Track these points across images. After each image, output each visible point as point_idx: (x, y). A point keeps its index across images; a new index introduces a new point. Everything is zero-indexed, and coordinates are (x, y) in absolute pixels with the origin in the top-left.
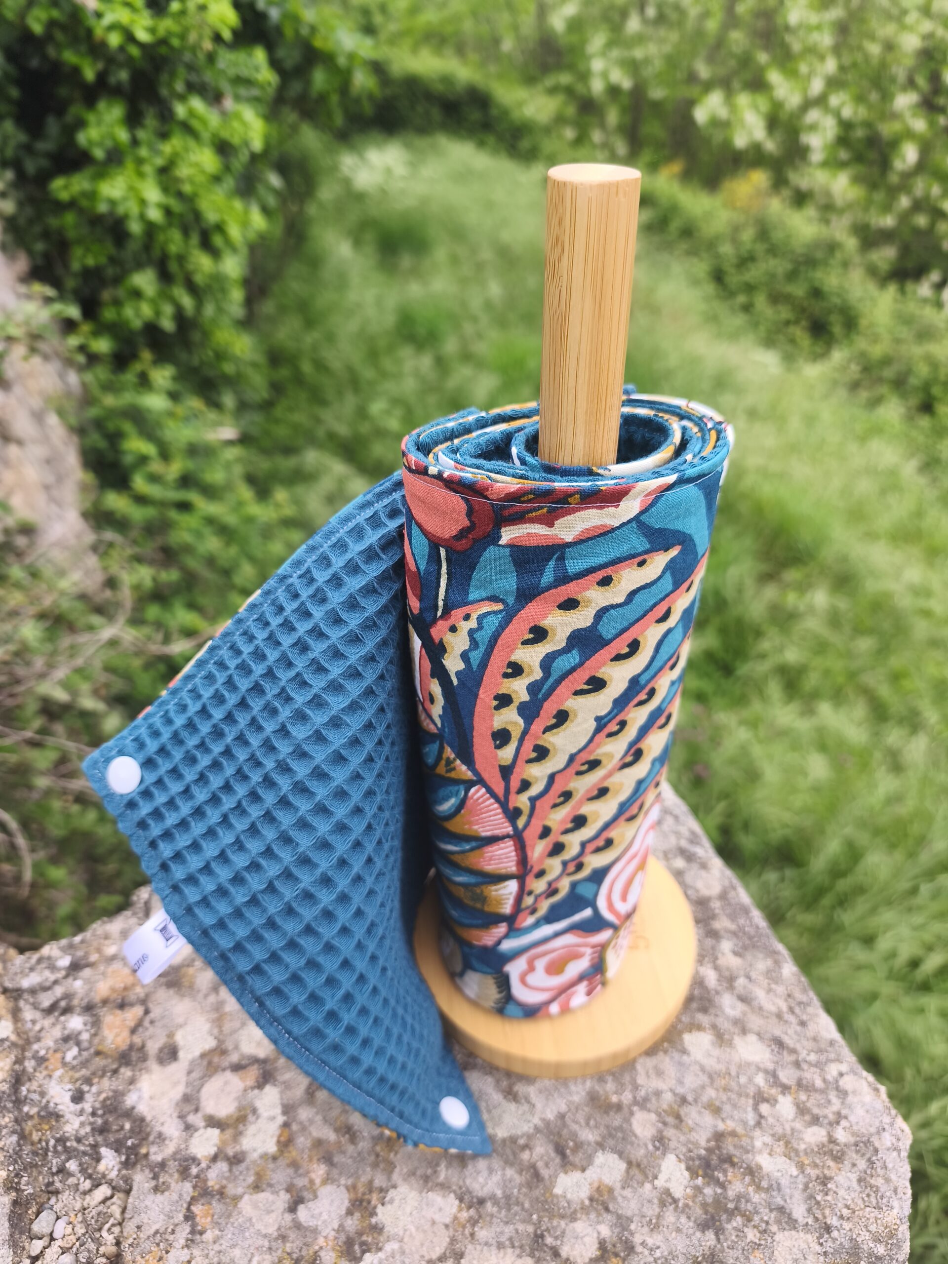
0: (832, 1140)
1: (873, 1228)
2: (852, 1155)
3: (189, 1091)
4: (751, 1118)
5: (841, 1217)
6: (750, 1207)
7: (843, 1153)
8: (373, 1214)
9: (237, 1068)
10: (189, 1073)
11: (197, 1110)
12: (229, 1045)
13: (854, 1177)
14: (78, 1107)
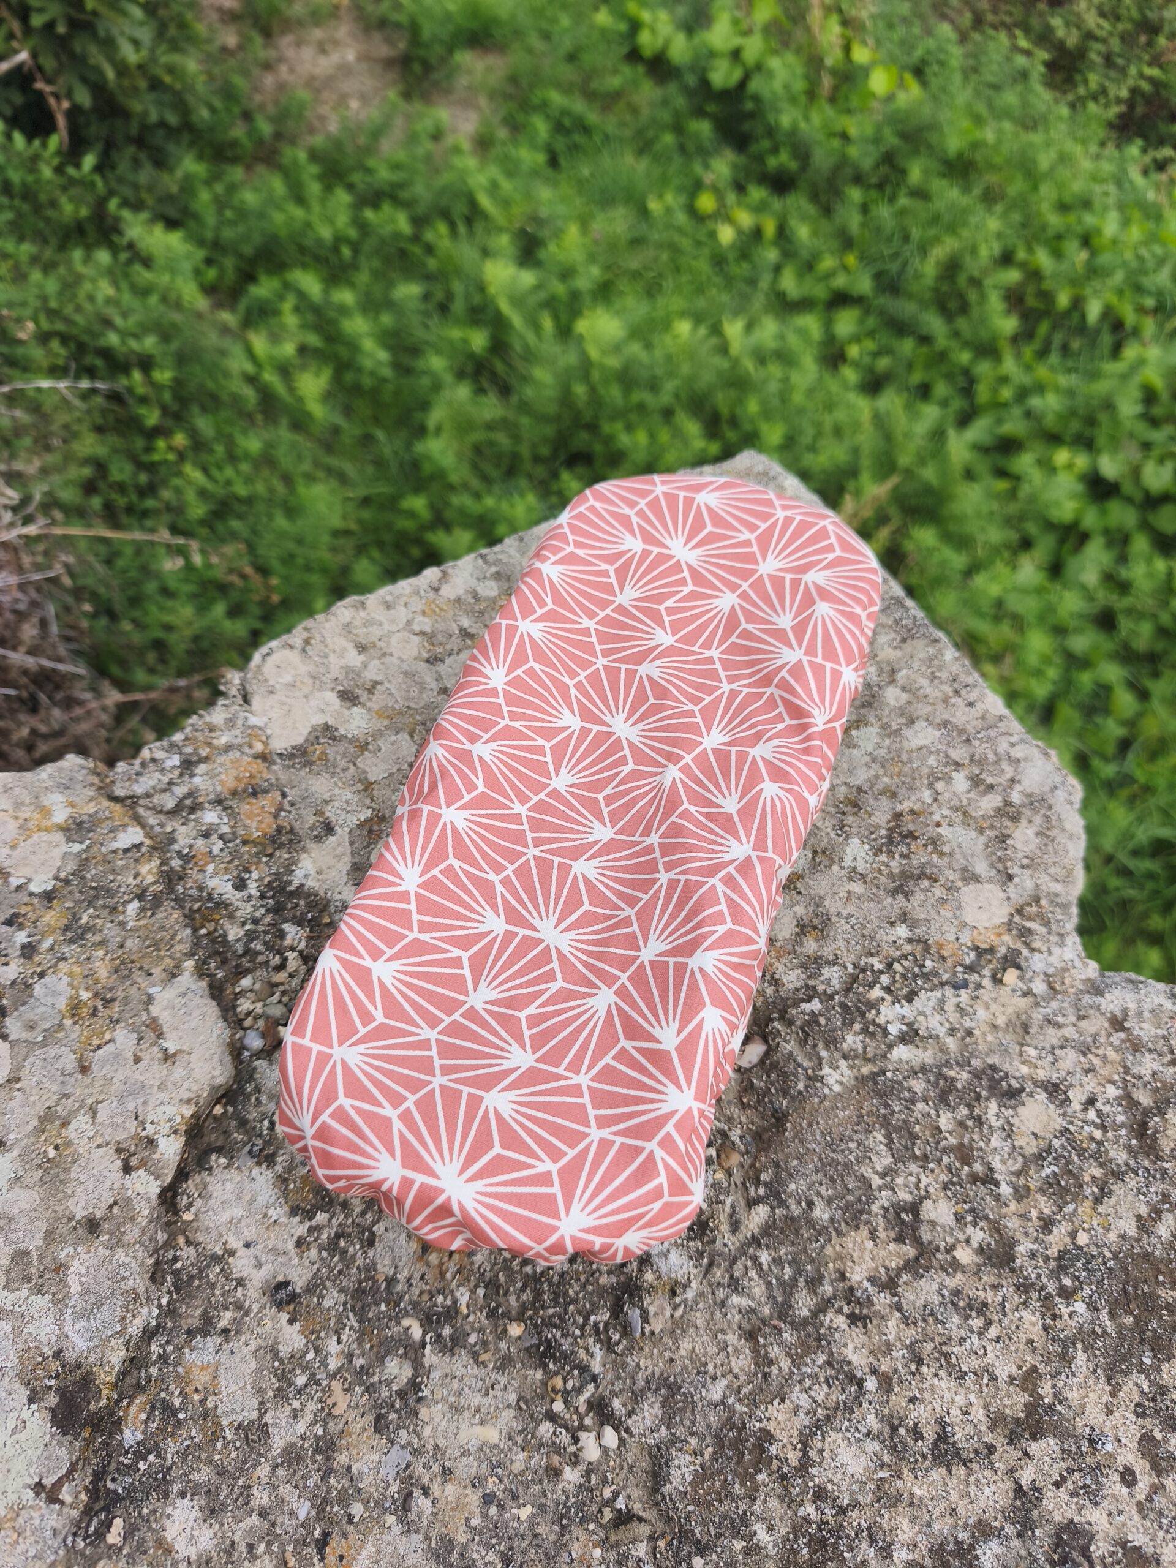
0: (1007, 803)
1: (1052, 871)
2: (1027, 812)
3: (357, 859)
4: (927, 795)
5: (1022, 867)
6: (935, 870)
7: (1019, 813)
10: (351, 842)
13: (1030, 832)
14: (244, 893)
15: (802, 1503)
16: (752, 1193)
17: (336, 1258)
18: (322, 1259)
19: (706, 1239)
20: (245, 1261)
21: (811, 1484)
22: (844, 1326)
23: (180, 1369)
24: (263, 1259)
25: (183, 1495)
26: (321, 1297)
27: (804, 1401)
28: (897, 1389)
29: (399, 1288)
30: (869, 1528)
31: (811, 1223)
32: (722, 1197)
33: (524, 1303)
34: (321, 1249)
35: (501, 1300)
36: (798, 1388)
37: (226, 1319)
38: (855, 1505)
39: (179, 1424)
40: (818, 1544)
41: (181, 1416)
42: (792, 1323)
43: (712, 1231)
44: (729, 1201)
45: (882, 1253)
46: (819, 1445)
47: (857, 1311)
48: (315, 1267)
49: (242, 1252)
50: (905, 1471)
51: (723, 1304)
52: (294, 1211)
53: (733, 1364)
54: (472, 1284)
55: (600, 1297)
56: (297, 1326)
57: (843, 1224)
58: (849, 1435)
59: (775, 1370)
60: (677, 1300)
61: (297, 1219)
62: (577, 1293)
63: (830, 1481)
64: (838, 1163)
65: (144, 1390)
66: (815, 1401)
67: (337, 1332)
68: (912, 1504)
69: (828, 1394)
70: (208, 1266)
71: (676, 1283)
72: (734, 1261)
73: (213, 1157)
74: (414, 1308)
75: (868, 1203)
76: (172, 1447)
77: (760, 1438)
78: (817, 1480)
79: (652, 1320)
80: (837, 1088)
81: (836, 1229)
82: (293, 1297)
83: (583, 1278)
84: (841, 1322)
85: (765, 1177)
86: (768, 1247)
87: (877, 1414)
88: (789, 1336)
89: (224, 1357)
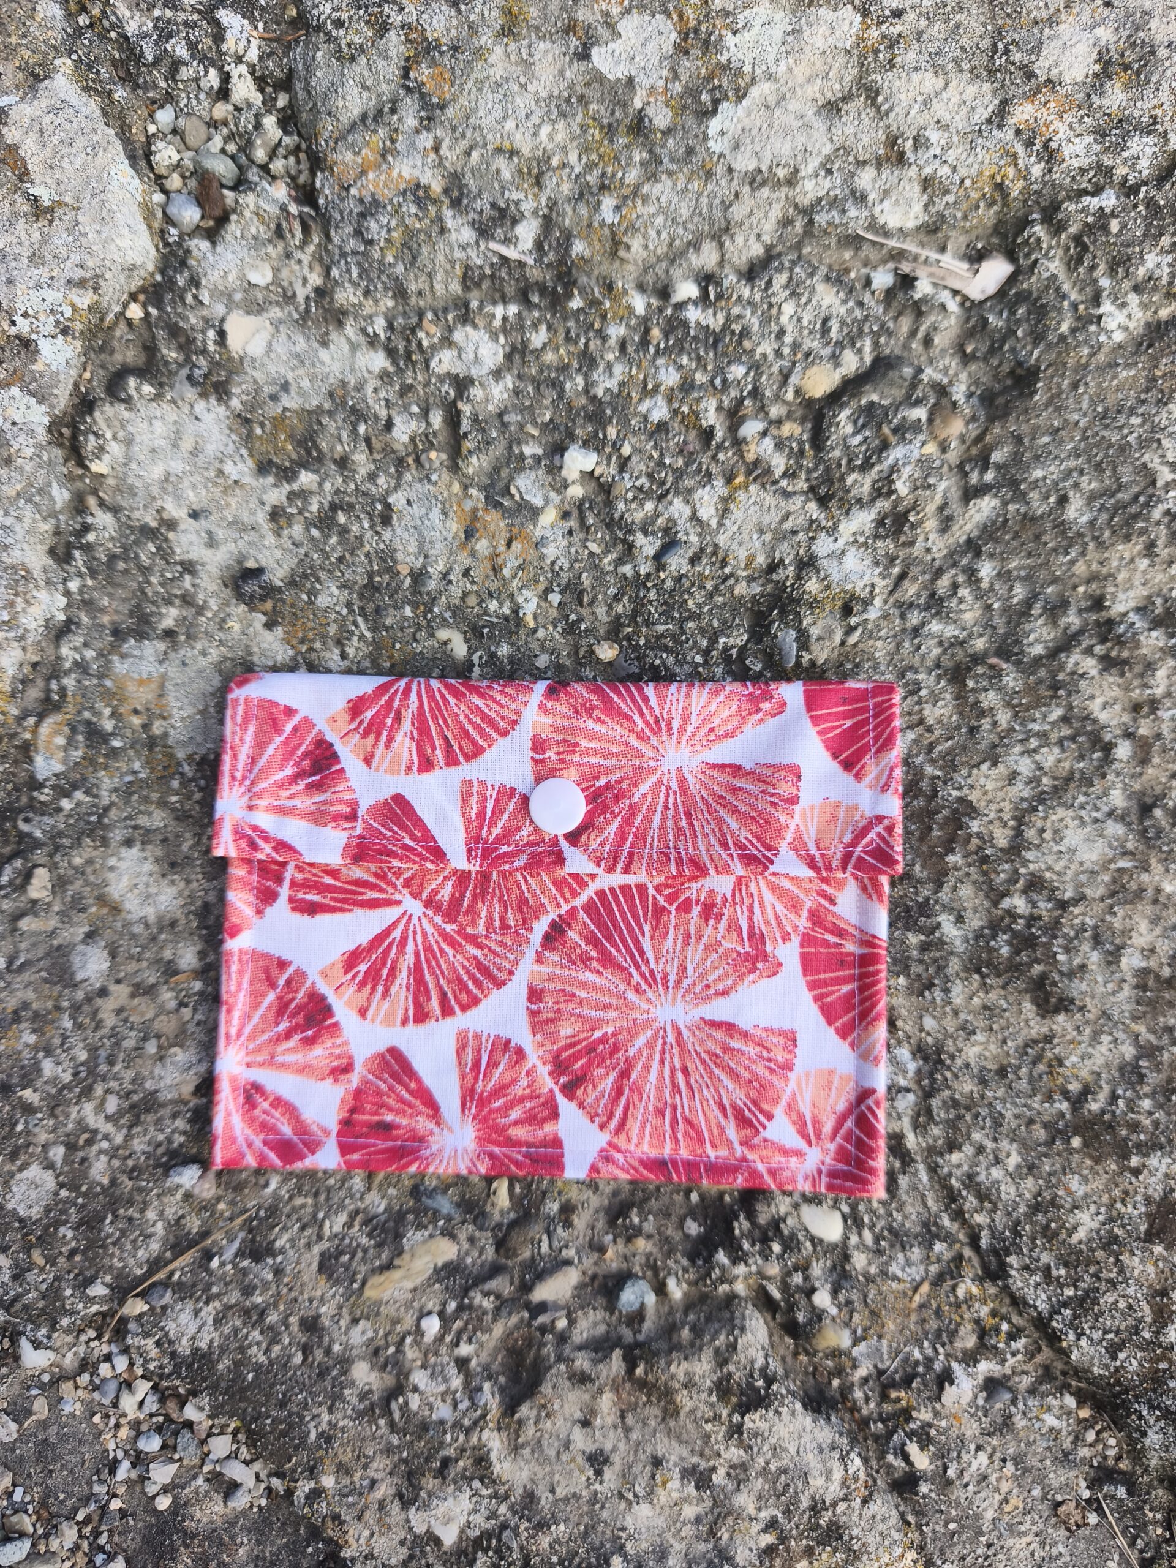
15: (1006, 894)
16: (974, 478)
17: (334, 540)
18: (312, 539)
19: (903, 538)
20: (193, 537)
21: (1022, 871)
22: (1094, 672)
23: (108, 683)
24: (220, 534)
25: (128, 843)
26: (313, 593)
27: (1025, 766)
28: (1156, 760)
29: (432, 585)
30: (1095, 927)
31: (1062, 527)
32: (931, 480)
33: (618, 617)
34: (308, 524)
35: (585, 612)
36: (1018, 749)
37: (170, 616)
38: (1080, 899)
39: (114, 753)
40: (1024, 942)
41: (116, 743)
42: (1018, 663)
43: (913, 526)
44: (943, 486)
45: (1160, 577)
46: (1039, 824)
47: (1114, 654)
48: (302, 551)
49: (187, 523)
50: (1153, 861)
51: (916, 631)
52: (263, 468)
53: (926, 712)
54: (541, 587)
55: (735, 613)
56: (279, 631)
57: (1107, 534)
58: (1083, 813)
59: (986, 723)
60: (853, 621)
61: (271, 479)
62: (699, 606)
63: (1050, 868)
64: (1110, 446)
65: (57, 707)
66: (1041, 768)
67: (339, 643)
68: (1155, 901)
69: (1059, 761)
70: (136, 542)
71: (853, 597)
72: (939, 573)
73: (132, 382)
74: (454, 615)
75: (1146, 505)
76: (107, 783)
77: (956, 810)
78: (1032, 866)
79: (814, 646)
80: (1118, 337)
81: (1095, 538)
82: (270, 591)
83: (709, 585)
84: (1090, 665)
85: (997, 457)
86: (991, 556)
87: (1125, 789)
88: (1012, 680)
89: (172, 670)
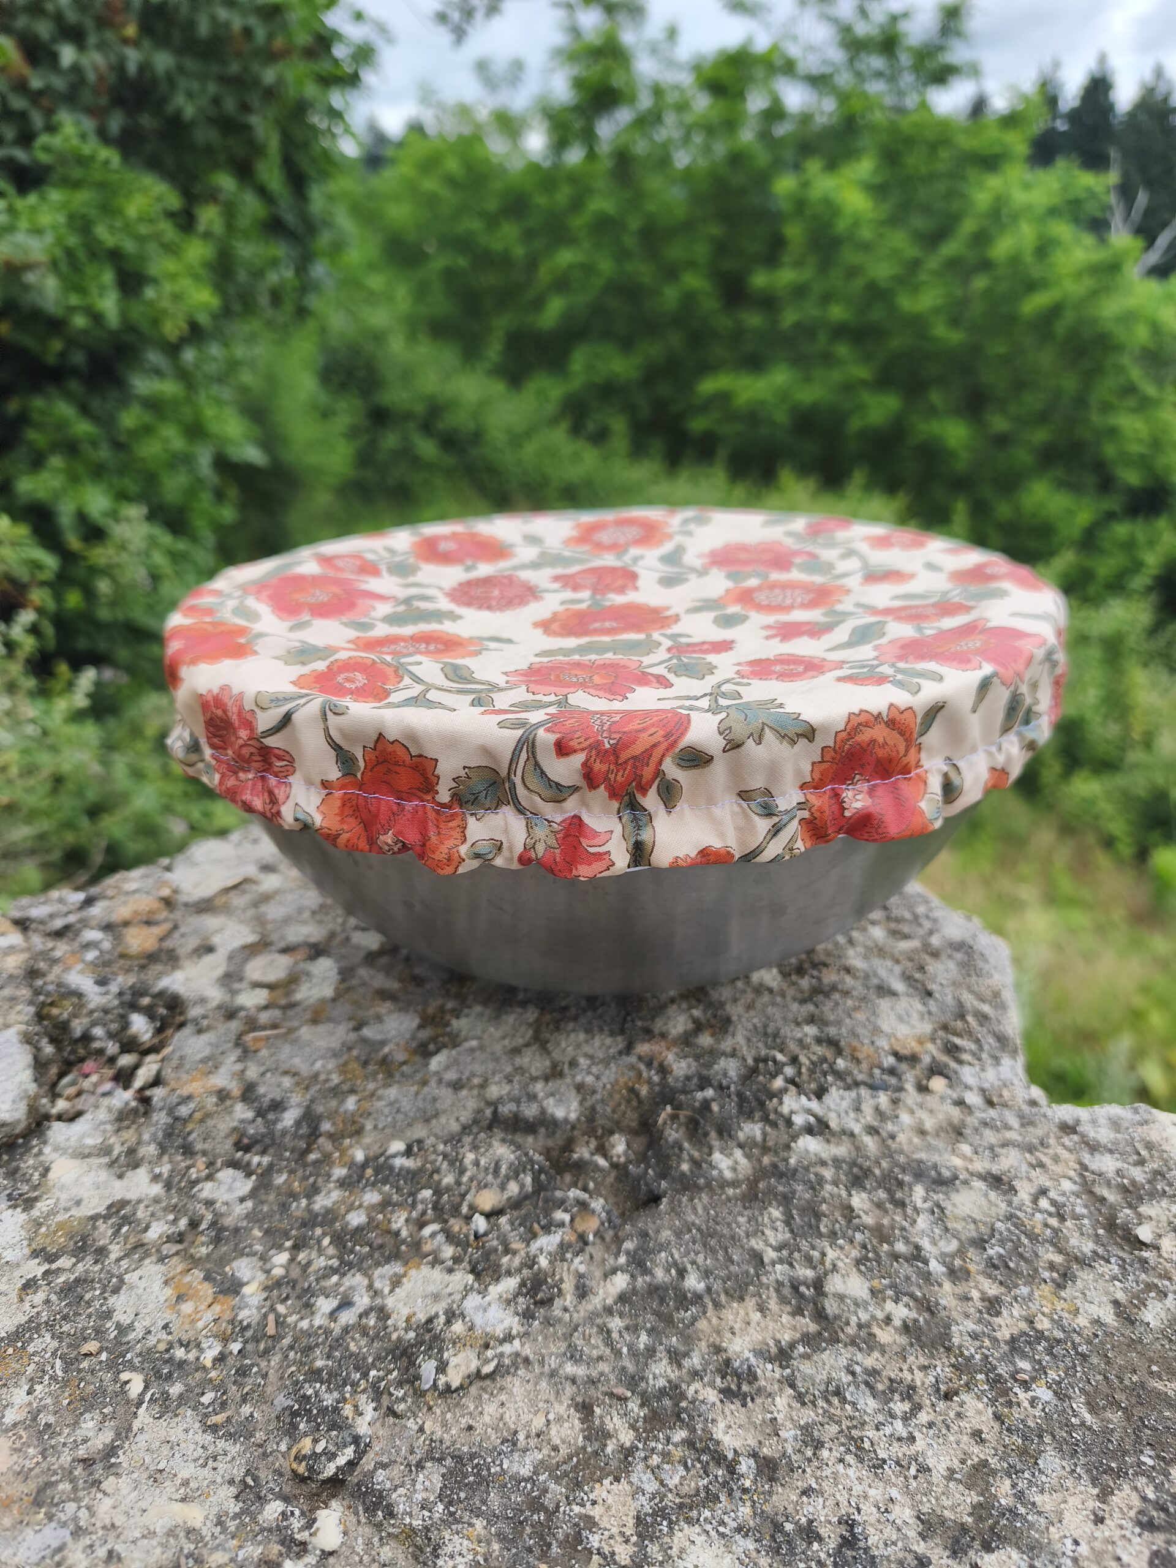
0: (926, 945)
2: (947, 951)
3: (231, 969)
5: (942, 985)
6: (847, 987)
7: (939, 952)
8: (448, 1024)
9: (286, 950)
10: (230, 958)
11: (241, 979)
12: (274, 937)
14: (103, 989)
16: (610, 1262)
18: (48, 1302)
22: (715, 1400)
26: (28, 1342)
27: (648, 1483)
28: (784, 1478)
29: (131, 1336)
31: (681, 1292)
32: (568, 1256)
34: (51, 1292)
36: (641, 1466)
42: (642, 1393)
45: (771, 1325)
46: (664, 1539)
47: (734, 1387)
48: (36, 1310)
53: (553, 1432)
57: (723, 1295)
58: (708, 1527)
59: (611, 1444)
60: (490, 1353)
61: (37, 1261)
64: (723, 1236)
66: (662, 1483)
67: (32, 1381)
69: (683, 1478)
71: (493, 1337)
72: (575, 1329)
74: (142, 1360)
75: (757, 1275)
77: (576, 1525)
79: (450, 1370)
80: (728, 1173)
81: (713, 1300)
84: (711, 1395)
85: (629, 1245)
86: (621, 1315)
87: (754, 1507)
88: (636, 1407)
